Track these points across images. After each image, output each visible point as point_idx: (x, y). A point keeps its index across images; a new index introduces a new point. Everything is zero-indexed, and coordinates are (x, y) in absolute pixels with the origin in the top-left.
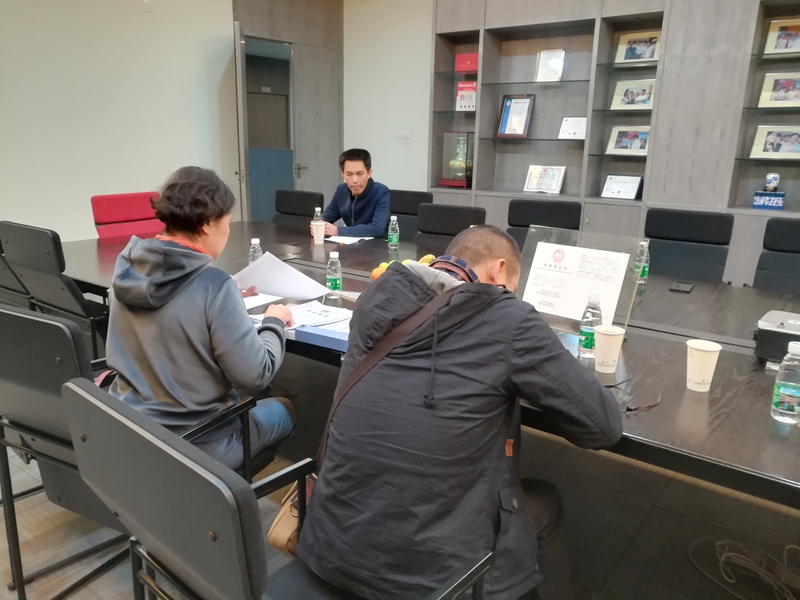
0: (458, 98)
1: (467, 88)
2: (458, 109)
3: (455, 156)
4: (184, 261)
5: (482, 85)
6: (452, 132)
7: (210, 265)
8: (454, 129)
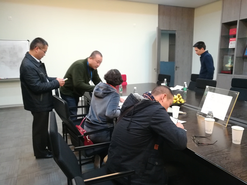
0: (230, 44)
1: (233, 40)
2: (230, 47)
3: (227, 63)
4: (111, 89)
5: (238, 39)
6: (228, 55)
7: (116, 92)
8: (228, 54)
